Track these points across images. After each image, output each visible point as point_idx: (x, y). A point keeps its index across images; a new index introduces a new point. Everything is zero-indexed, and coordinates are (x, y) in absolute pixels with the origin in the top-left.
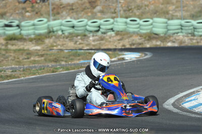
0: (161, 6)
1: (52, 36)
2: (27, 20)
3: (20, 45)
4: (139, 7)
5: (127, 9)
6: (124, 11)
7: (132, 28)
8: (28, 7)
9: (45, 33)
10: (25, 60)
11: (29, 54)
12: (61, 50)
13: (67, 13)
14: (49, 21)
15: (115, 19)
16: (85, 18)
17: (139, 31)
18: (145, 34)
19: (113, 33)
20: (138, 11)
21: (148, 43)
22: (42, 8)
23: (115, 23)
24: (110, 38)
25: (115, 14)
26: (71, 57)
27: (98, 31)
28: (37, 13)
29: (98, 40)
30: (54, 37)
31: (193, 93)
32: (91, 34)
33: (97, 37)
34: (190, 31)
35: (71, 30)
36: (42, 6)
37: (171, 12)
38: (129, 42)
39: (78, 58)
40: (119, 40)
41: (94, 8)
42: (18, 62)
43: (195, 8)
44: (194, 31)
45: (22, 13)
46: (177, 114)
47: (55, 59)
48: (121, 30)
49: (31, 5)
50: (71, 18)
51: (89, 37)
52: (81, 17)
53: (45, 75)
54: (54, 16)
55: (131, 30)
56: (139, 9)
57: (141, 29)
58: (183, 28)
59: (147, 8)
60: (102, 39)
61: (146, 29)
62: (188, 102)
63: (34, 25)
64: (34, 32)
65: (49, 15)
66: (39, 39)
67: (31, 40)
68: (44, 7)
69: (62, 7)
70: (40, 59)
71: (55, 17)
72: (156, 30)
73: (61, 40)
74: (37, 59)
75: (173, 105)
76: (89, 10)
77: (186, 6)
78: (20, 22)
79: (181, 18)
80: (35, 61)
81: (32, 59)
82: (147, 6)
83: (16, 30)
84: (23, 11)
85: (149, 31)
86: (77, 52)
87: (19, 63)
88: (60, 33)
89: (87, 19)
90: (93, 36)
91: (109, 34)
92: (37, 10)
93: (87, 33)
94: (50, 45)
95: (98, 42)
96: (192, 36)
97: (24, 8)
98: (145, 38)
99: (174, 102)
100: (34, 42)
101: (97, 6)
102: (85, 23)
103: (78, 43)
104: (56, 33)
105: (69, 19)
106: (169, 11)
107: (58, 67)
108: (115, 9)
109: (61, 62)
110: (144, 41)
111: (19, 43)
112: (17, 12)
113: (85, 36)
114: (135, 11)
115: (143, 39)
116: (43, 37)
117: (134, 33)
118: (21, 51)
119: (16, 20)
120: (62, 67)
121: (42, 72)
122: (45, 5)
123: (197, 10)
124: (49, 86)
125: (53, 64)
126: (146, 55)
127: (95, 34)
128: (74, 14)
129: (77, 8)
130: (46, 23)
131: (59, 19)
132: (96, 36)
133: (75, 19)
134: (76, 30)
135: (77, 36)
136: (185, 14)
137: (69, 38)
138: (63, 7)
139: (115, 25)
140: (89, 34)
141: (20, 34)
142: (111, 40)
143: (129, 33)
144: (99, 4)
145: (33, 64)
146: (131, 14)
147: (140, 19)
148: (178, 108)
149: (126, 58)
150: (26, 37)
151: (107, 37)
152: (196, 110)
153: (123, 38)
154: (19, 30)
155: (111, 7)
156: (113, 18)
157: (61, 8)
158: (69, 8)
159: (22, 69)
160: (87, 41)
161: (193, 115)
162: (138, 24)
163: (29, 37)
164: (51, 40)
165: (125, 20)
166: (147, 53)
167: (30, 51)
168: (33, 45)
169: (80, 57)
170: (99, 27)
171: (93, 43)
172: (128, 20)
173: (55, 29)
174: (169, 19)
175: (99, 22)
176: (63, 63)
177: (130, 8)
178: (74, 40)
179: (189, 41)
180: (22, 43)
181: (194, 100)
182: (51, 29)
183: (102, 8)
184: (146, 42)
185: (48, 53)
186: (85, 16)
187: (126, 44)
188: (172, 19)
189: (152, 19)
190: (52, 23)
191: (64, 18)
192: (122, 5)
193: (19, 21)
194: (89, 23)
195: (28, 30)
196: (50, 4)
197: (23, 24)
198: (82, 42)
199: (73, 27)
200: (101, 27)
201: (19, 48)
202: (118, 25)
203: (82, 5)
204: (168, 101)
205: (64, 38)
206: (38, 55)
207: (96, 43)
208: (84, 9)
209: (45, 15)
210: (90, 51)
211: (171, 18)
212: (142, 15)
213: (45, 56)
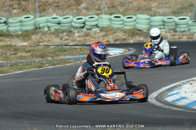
0: (144, 3)
1: (38, 33)
2: (14, 17)
3: (8, 41)
4: (122, 4)
5: (112, 6)
6: (109, 8)
7: (117, 24)
8: (15, 5)
9: (32, 29)
10: (12, 56)
11: (17, 49)
12: (48, 46)
13: (52, 10)
14: (35, 17)
15: (100, 16)
16: (70, 15)
17: (123, 27)
18: (129, 30)
19: (97, 29)
20: (122, 7)
21: (132, 39)
22: (28, 5)
23: (99, 19)
24: (95, 34)
25: (99, 11)
26: (57, 53)
27: (83, 27)
28: (24, 10)
29: (83, 36)
30: (40, 33)
31: (176, 87)
32: (77, 31)
33: (82, 34)
34: (172, 27)
35: (57, 27)
36: (29, 3)
37: (153, 9)
38: (113, 38)
39: (64, 53)
40: (103, 36)
41: (79, 5)
42: (5, 57)
43: (176, 4)
44: (176, 27)
45: (9, 10)
46: (159, 108)
47: (42, 55)
48: (105, 26)
49: (18, 2)
50: (57, 15)
51: (75, 33)
52: (67, 14)
53: (31, 70)
54: (41, 12)
55: (115, 26)
56: (123, 6)
57: (124, 26)
58: (165, 24)
59: (130, 4)
60: (87, 35)
61: (129, 25)
62: (170, 96)
63: (21, 22)
64: (21, 28)
65: (35, 12)
66: (26, 35)
67: (18, 36)
68: (31, 4)
69: (47, 4)
70: (27, 55)
71: (41, 14)
72: (139, 26)
73: (47, 36)
74: (24, 54)
75: (157, 98)
76: (75, 7)
77: (168, 3)
78: (8, 19)
79: (163, 15)
80: (22, 56)
81: (19, 54)
82: (131, 3)
83: (3, 26)
84: (10, 8)
85: (132, 27)
86: (63, 48)
87: (7, 58)
88: (46, 29)
89: (73, 15)
90: (78, 32)
91: (94, 30)
92: (23, 7)
93: (72, 29)
94: (36, 41)
95: (83, 38)
96: (174, 32)
97: (10, 6)
98: (129, 34)
99: (157, 96)
100: (21, 38)
101: (82, 3)
102: (70, 19)
103: (64, 39)
104: (42, 29)
105: (55, 16)
106: (152, 7)
107: (44, 62)
108: (100, 6)
109: (47, 57)
110: (128, 37)
111: (7, 39)
112: (4, 9)
113: (71, 32)
114: (119, 8)
115: (127, 35)
116: (30, 33)
117: (118, 29)
118: (9, 47)
119: (4, 17)
120: (49, 62)
121: (29, 67)
122: (32, 2)
123: (179, 6)
124: (36, 81)
125: (40, 59)
126: (130, 50)
127: (80, 31)
128: (60, 11)
129: (63, 5)
130: (33, 19)
131: (45, 16)
132: (81, 32)
133: (60, 15)
134: (61, 26)
135: (63, 32)
136: (167, 10)
137: (55, 35)
138: (49, 4)
139: (100, 21)
140: (74, 30)
141: (8, 31)
142: (96, 36)
143: (114, 29)
144: (84, 1)
145: (21, 59)
146: (115, 11)
147: (124, 15)
148: (161, 102)
149: (111, 54)
150: (13, 34)
151: (92, 33)
152: (179, 103)
153: (107, 34)
154: (7, 26)
155: (96, 4)
156: (98, 15)
157: (47, 6)
158: (55, 5)
159: (9, 64)
160: (73, 37)
161: (176, 109)
162: (122, 20)
163: (16, 33)
164: (38, 36)
165: (109, 16)
166: (130, 48)
167: (18, 47)
168: (20, 41)
169: (66, 53)
170: (84, 23)
171: (78, 39)
172: (112, 17)
173: (41, 25)
174: (152, 16)
175: (85, 18)
176: (49, 58)
177: (114, 5)
178: (60, 37)
179: (171, 36)
180: (9, 39)
181: (176, 93)
182: (38, 26)
183: (87, 5)
184: (130, 38)
185: (35, 49)
186: (70, 12)
187: (110, 40)
188: (155, 16)
189: (135, 15)
190: (39, 19)
191: (50, 14)
192: (106, 2)
193: (6, 18)
194: (75, 20)
195: (15, 27)
196: (37, 1)
197: (10, 20)
198: (68, 38)
199: (59, 23)
200: (86, 23)
201: (7, 44)
202: (102, 21)
203: (68, 2)
204: (151, 95)
205: (50, 34)
206: (25, 51)
207: (81, 39)
208: (70, 6)
209: (31, 12)
210: (76, 47)
211: (153, 14)
212: (125, 12)
213: (32, 51)
